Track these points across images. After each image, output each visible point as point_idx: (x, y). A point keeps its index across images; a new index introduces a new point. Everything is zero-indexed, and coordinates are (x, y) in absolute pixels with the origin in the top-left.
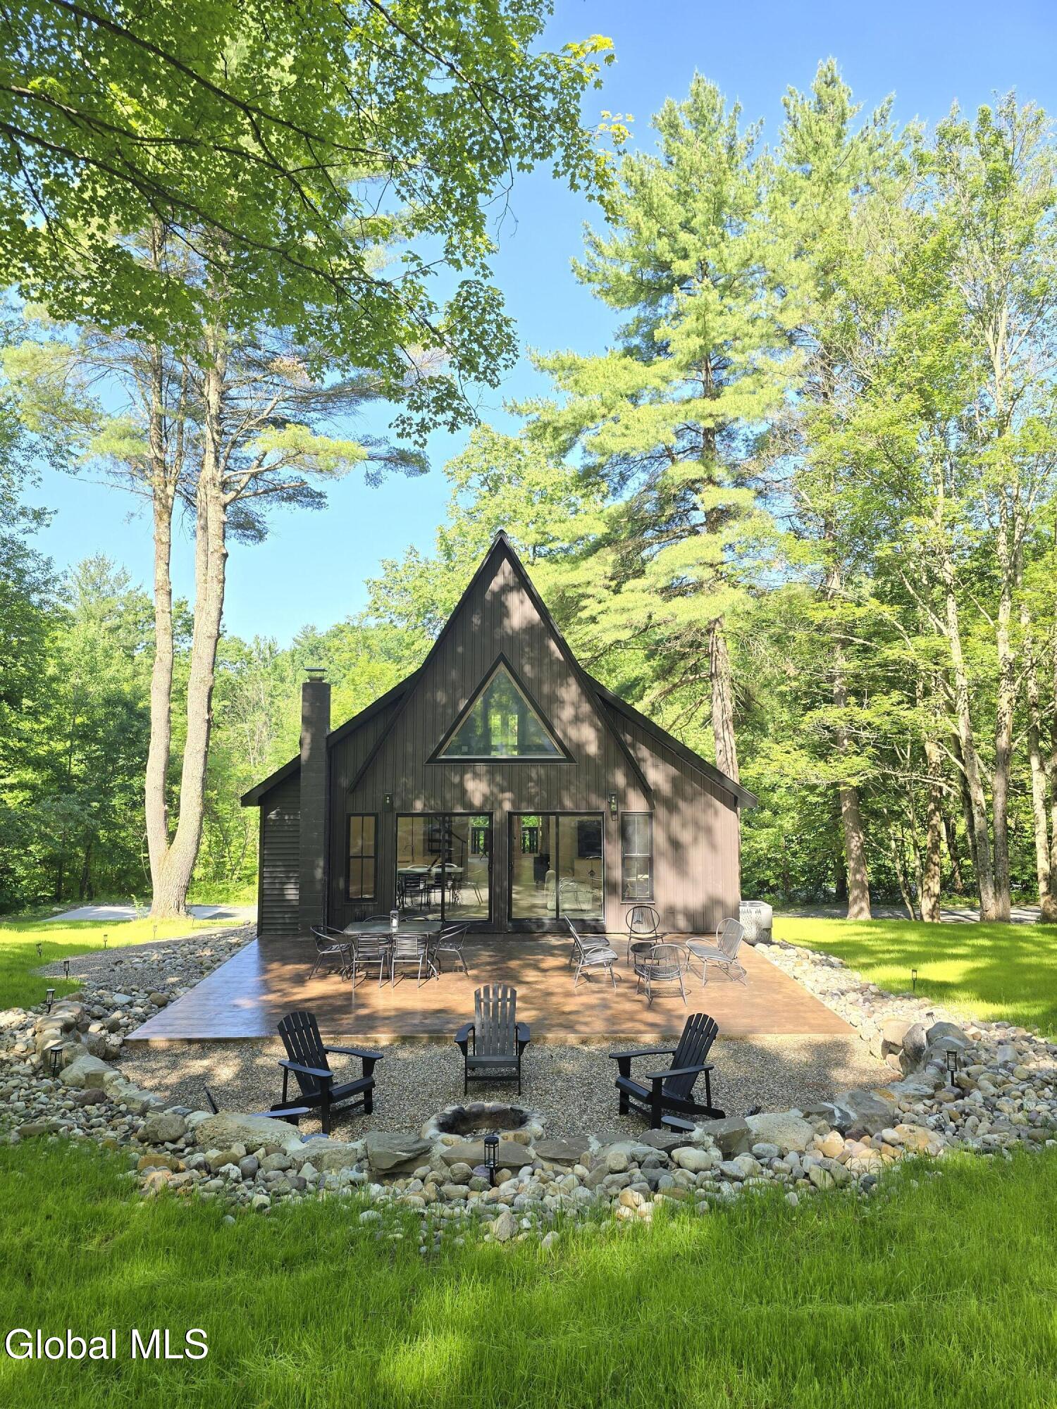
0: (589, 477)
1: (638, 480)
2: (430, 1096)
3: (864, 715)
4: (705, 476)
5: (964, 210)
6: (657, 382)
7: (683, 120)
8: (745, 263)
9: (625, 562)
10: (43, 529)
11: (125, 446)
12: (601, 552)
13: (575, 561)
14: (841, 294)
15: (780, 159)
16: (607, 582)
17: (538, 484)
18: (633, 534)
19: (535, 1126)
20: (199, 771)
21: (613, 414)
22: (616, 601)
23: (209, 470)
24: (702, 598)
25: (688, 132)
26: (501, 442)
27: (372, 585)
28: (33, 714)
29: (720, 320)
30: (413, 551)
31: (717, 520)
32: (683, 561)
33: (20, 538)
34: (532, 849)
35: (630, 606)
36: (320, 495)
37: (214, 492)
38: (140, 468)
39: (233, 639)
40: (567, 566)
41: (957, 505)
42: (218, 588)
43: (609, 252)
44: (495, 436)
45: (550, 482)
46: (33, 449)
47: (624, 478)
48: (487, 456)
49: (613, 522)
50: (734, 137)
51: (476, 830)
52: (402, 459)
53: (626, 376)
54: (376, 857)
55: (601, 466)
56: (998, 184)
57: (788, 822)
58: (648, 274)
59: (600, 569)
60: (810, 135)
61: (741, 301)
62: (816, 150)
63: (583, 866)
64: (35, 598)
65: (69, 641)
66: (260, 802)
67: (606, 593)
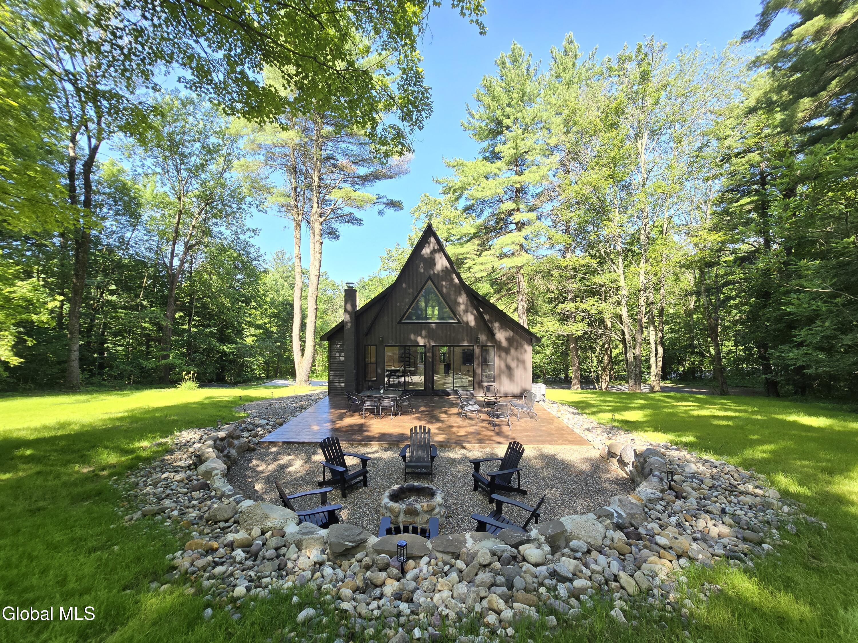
0: (467, 209)
1: (488, 212)
2: (391, 474)
3: (583, 306)
4: (516, 208)
5: (629, 90)
6: (496, 170)
7: (507, 61)
8: (533, 119)
9: (482, 245)
10: (256, 236)
11: (282, 200)
12: (473, 240)
13: (462, 244)
14: (574, 129)
15: (548, 76)
16: (475, 252)
18: (486, 233)
19: (438, 499)
20: (312, 329)
21: (478, 183)
22: (479, 260)
23: (315, 209)
24: (515, 258)
25: (509, 66)
26: (433, 201)
27: (381, 258)
28: (255, 308)
29: (523, 143)
31: (521, 227)
32: (507, 243)
33: (248, 240)
34: (444, 361)
35: (486, 261)
36: (360, 220)
37: (316, 217)
38: (288, 208)
40: (459, 246)
41: (624, 218)
42: (319, 256)
43: (477, 117)
44: (430, 198)
46: (250, 204)
47: (482, 211)
48: (427, 206)
49: (479, 229)
50: (529, 65)
52: (392, 203)
53: (483, 168)
54: (376, 363)
55: (473, 205)
56: (645, 77)
57: (549, 351)
58: (493, 126)
59: (472, 247)
60: (562, 64)
61: (532, 135)
62: (564, 71)
63: (464, 368)
64: (254, 263)
65: (268, 280)
66: (328, 340)
67: (475, 257)
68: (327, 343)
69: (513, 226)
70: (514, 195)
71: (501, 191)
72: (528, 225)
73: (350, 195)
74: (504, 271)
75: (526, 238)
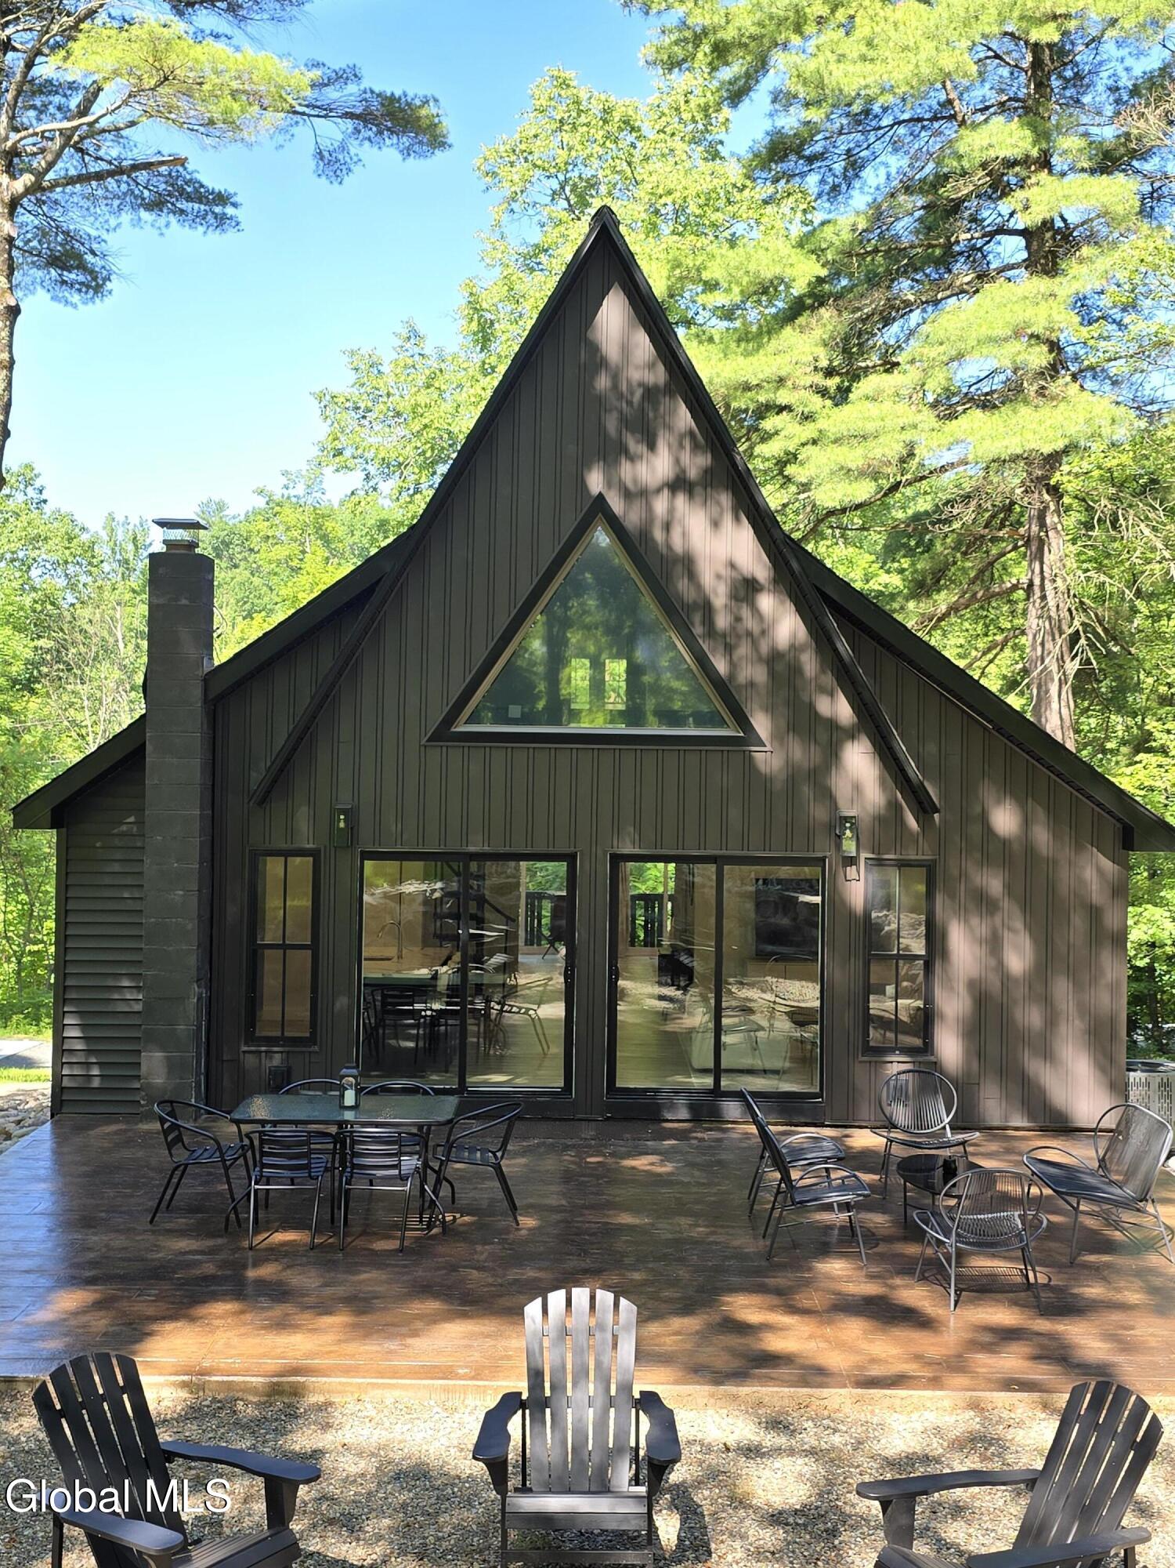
4: (1035, 153)
9: (851, 343)
12: (805, 319)
13: (749, 338)
16: (819, 379)
17: (670, 193)
18: (874, 282)
21: (841, 15)
22: (835, 419)
24: (1024, 410)
26: (596, 108)
27: (327, 401)
30: (414, 335)
31: (1055, 253)
32: (984, 331)
35: (870, 427)
36: (222, 199)
39: (58, 516)
40: (734, 348)
44: (583, 95)
45: (692, 192)
47: (855, 166)
48: (566, 137)
49: (838, 258)
51: (535, 898)
52: (391, 115)
54: (314, 947)
55: (811, 133)
66: (56, 821)
67: (816, 402)
68: (45, 841)
69: (1012, 249)
70: (1022, 87)
71: (959, 59)
72: (1092, 239)
73: (171, 61)
74: (969, 477)
75: (1082, 305)
